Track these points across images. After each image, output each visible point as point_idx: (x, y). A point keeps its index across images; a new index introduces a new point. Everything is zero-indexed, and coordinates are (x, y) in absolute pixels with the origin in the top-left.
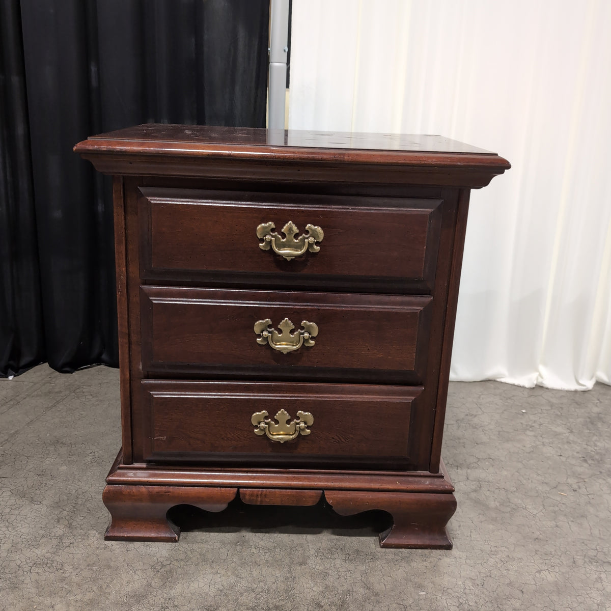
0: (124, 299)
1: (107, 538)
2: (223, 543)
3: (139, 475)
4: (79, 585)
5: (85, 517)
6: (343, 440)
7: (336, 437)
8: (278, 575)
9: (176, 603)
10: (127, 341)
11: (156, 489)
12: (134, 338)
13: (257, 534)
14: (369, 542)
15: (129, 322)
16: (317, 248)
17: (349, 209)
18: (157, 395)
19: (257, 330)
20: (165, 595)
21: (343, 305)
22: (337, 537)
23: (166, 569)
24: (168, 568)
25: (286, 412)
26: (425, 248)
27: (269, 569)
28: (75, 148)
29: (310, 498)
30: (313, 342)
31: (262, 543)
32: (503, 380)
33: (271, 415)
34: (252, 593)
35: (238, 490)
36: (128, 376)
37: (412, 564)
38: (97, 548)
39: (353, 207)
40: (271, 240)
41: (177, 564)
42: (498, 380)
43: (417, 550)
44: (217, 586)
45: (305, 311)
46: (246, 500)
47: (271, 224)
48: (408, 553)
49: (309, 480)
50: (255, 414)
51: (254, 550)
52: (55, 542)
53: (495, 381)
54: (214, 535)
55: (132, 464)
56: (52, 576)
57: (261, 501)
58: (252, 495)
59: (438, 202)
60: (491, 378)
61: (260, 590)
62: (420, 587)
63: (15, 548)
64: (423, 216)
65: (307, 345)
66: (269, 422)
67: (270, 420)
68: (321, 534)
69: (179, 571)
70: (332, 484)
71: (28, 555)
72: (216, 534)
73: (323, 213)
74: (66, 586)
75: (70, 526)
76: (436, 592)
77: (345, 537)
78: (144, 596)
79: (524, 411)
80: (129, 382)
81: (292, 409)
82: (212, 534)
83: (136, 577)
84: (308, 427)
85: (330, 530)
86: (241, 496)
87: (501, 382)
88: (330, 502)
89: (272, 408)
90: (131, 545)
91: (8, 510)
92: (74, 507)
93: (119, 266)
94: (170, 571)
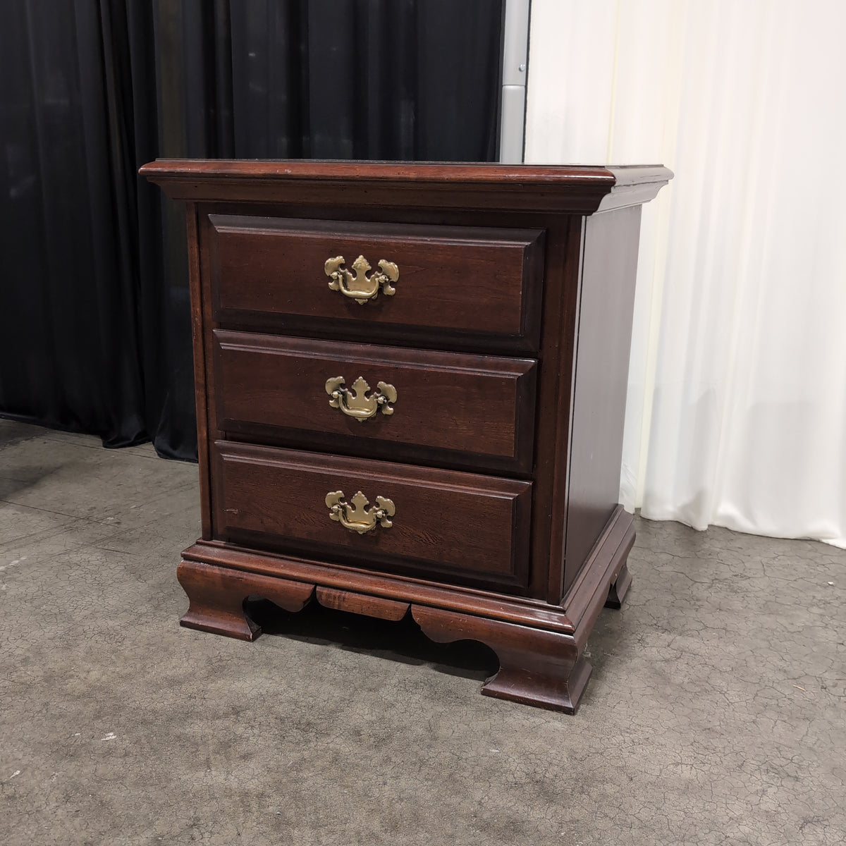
0: (200, 344)
1: (183, 624)
2: (300, 652)
3: (214, 553)
4: (126, 659)
5: (177, 602)
6: (431, 541)
7: (423, 536)
8: (335, 695)
9: (206, 696)
10: (203, 393)
11: (230, 573)
12: (211, 392)
13: (344, 652)
14: (472, 686)
15: (205, 371)
16: (391, 290)
17: (427, 241)
18: (227, 457)
19: (328, 389)
20: (202, 686)
21: (426, 365)
22: (437, 673)
23: (221, 664)
24: (224, 663)
25: (363, 496)
26: (521, 293)
27: (331, 687)
28: (139, 170)
29: (393, 611)
30: (392, 409)
31: (344, 662)
32: (831, 542)
33: (348, 497)
34: (293, 705)
35: (315, 588)
36: (205, 434)
37: (506, 719)
38: (168, 631)
39: (433, 239)
40: (338, 278)
41: (235, 661)
42: (824, 541)
43: (527, 707)
44: (261, 690)
45: (382, 369)
46: (323, 601)
47: (340, 259)
48: (511, 707)
49: (395, 587)
50: (330, 493)
51: (328, 666)
52: (133, 617)
53: (819, 542)
54: (297, 644)
55: (211, 540)
56: (107, 647)
57: (339, 605)
58: (329, 596)
59: (537, 233)
60: (813, 536)
61: (304, 704)
62: (497, 743)
63: (93, 615)
64: (516, 250)
65: (384, 412)
66: (345, 505)
67: (346, 503)
68: (421, 667)
69: (234, 668)
70: (421, 597)
71: (99, 624)
72: (299, 642)
73: (397, 246)
74: (113, 657)
75: (157, 608)
76: (512, 753)
77: (447, 675)
78: (180, 683)
79: (831, 583)
80: (206, 442)
81: (372, 491)
82: (295, 642)
83: (186, 665)
84: (389, 518)
85: (433, 665)
86: (318, 596)
87: (828, 545)
88: (417, 620)
89: (350, 489)
90: (202, 635)
91: (110, 582)
92: (174, 591)
93: (193, 306)
94: (224, 667)
